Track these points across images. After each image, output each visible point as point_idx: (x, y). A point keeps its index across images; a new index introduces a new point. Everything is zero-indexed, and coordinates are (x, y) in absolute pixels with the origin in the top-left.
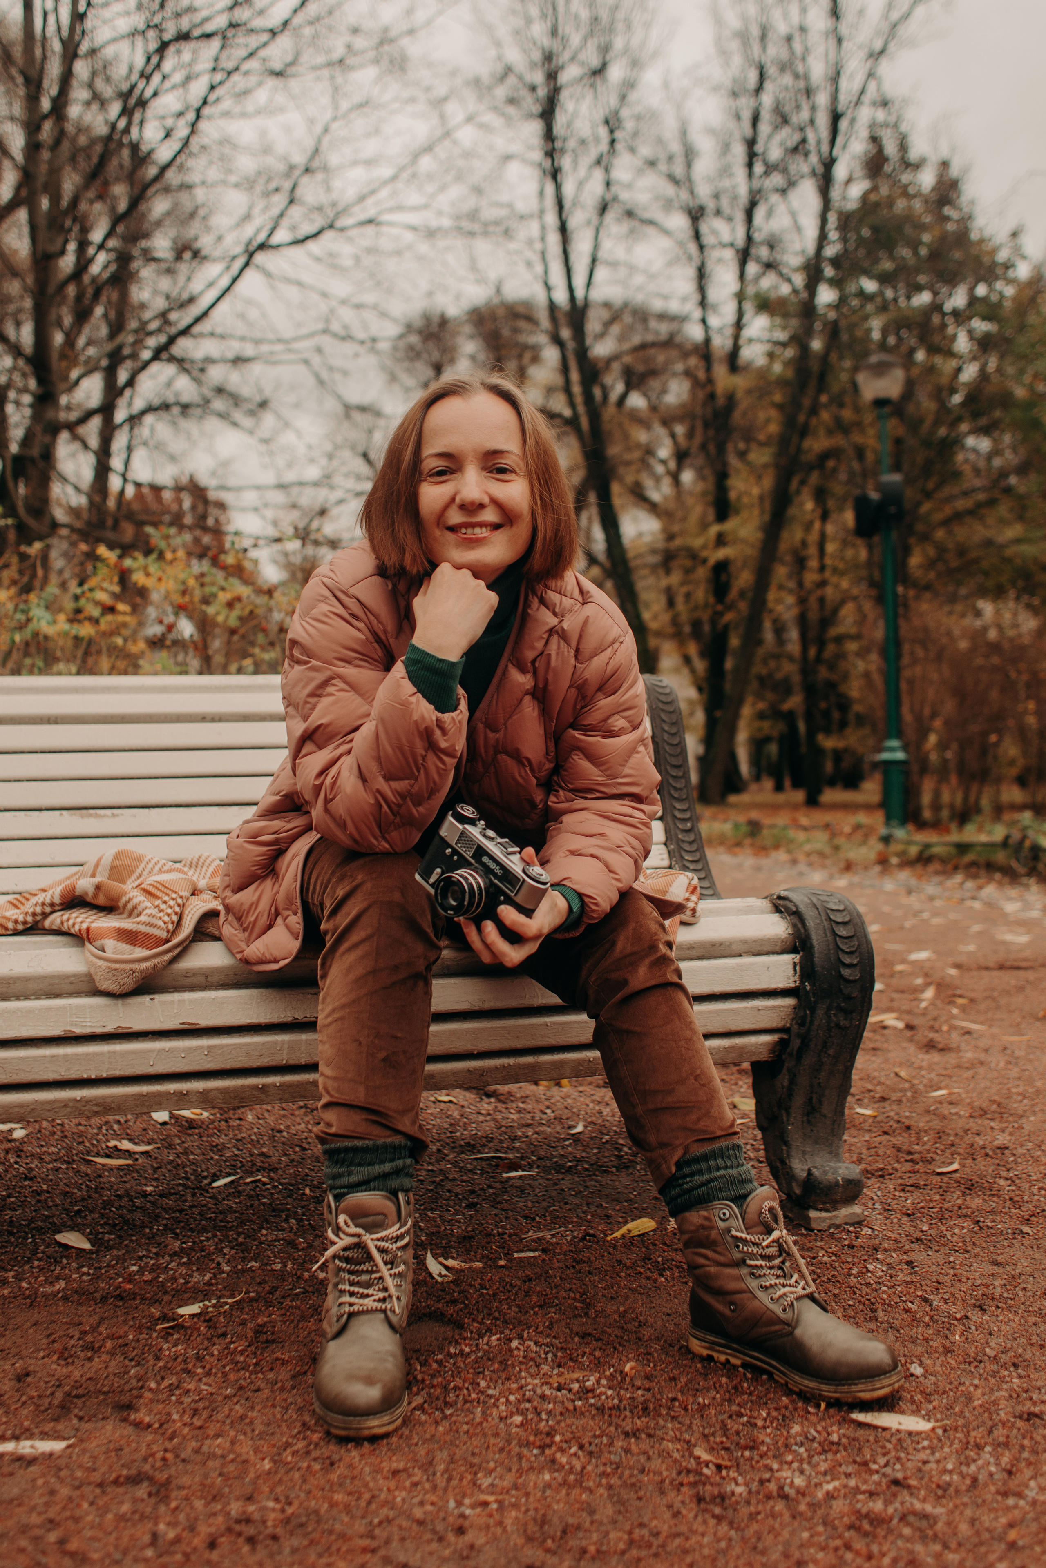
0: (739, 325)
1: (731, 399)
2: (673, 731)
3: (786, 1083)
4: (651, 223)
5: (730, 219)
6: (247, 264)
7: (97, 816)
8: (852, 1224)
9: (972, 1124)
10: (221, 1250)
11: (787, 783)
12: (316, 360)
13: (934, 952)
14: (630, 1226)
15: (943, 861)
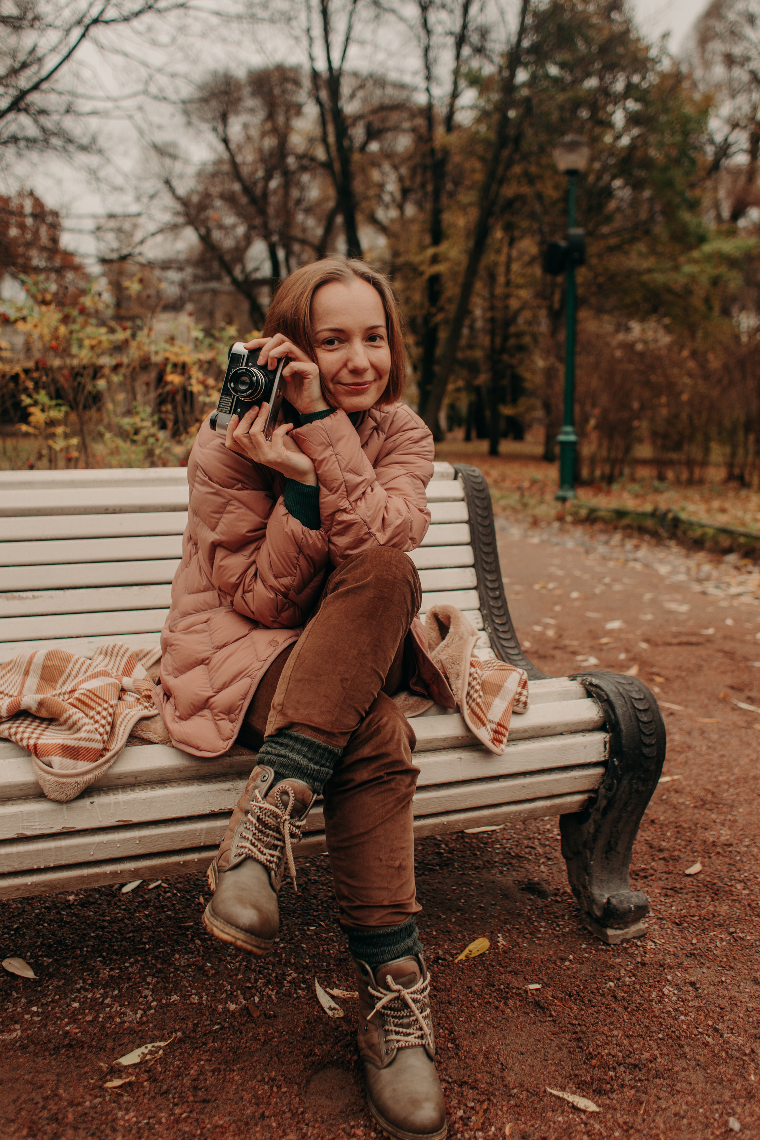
0: (455, 95)
1: (446, 152)
2: (485, 514)
3: (592, 830)
4: (393, 11)
5: (451, 11)
6: (83, 36)
7: (20, 598)
8: (639, 938)
9: (699, 815)
10: (145, 980)
11: (474, 434)
12: (138, 117)
13: (625, 621)
14: (471, 947)
15: (604, 521)
